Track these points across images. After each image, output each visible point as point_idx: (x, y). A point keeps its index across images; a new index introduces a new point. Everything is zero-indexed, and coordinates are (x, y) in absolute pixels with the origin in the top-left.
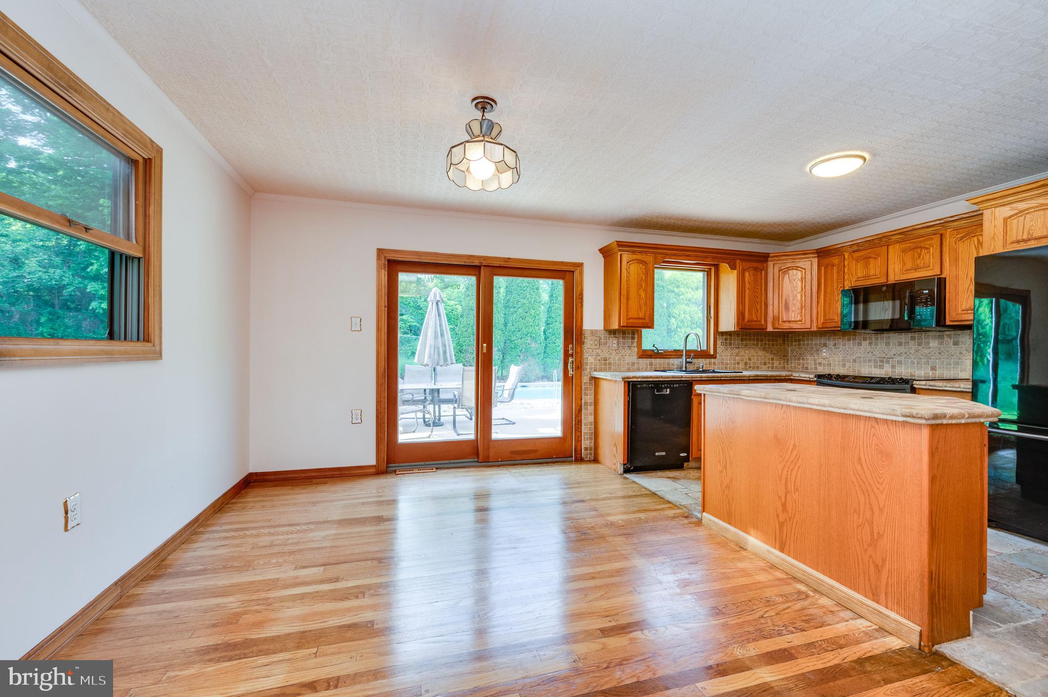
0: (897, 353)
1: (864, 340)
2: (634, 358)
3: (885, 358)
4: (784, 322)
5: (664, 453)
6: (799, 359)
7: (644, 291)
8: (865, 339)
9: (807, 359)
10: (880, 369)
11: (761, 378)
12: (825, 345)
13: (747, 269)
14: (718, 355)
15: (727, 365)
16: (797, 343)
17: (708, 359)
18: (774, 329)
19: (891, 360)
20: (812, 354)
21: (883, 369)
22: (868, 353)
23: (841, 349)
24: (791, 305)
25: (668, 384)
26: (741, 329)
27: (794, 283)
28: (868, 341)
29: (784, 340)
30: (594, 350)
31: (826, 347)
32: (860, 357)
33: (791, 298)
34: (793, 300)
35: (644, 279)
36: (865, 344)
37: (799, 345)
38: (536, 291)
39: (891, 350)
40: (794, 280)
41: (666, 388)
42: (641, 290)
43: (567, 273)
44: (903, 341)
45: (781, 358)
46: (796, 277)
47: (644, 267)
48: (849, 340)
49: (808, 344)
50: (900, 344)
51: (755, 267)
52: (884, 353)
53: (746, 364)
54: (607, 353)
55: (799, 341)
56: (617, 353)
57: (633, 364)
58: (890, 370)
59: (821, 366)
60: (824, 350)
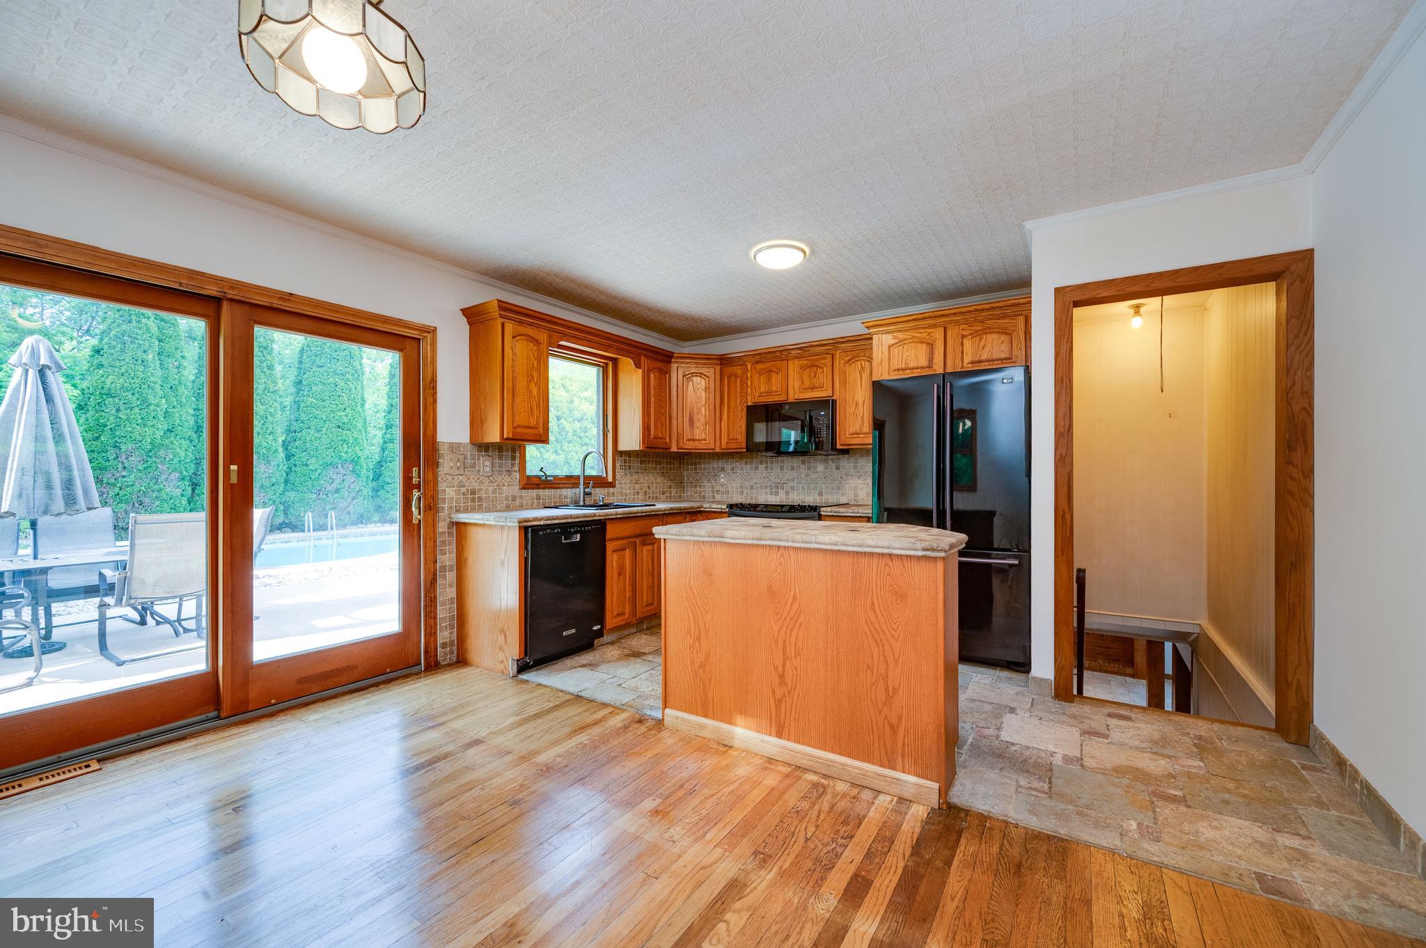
2: (515, 490)
3: (779, 483)
4: (688, 440)
5: (573, 631)
6: (696, 486)
7: (536, 385)
8: (761, 463)
9: (705, 486)
10: (775, 495)
12: (723, 469)
13: (652, 369)
14: (617, 482)
15: (627, 496)
17: (606, 489)
18: (678, 449)
19: (785, 485)
20: (709, 480)
21: (778, 495)
22: (764, 478)
23: (739, 474)
24: (695, 420)
25: (578, 526)
26: (647, 447)
28: (764, 465)
29: (680, 463)
30: (456, 478)
32: (757, 483)
33: (695, 412)
34: (698, 414)
35: (536, 366)
36: (762, 467)
37: (696, 469)
38: (268, 372)
40: (698, 390)
41: (576, 533)
42: (533, 383)
43: (408, 341)
44: (795, 465)
45: (678, 486)
46: (700, 386)
47: (536, 348)
48: (746, 463)
49: (705, 468)
50: (793, 468)
51: (660, 369)
52: (778, 477)
54: (476, 482)
55: (696, 464)
56: (491, 482)
57: (514, 498)
58: (784, 496)
59: (719, 494)
60: (722, 476)
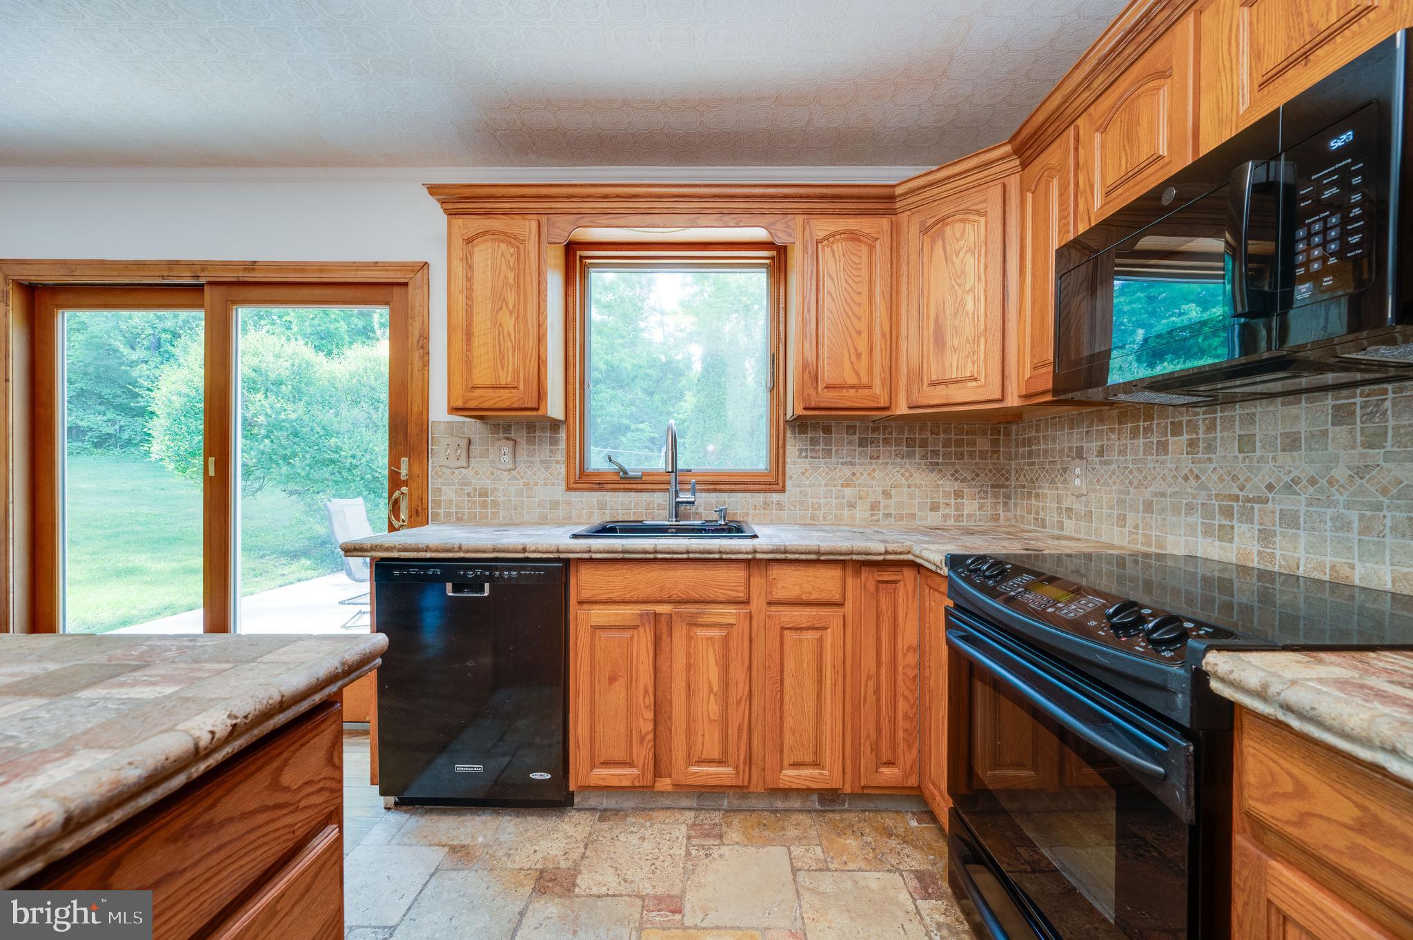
0: (1280, 479)
1: (1173, 435)
2: (557, 490)
3: (1237, 498)
7: (511, 313)
8: (1177, 430)
9: (1045, 496)
10: (1220, 540)
11: (797, 556)
12: (1080, 454)
13: (826, 238)
14: (788, 483)
15: (819, 508)
16: (1027, 449)
17: (762, 495)
18: (910, 408)
19: (1256, 506)
20: (1053, 481)
21: (1231, 541)
22: (1186, 478)
23: (1114, 466)
24: (949, 331)
25: (484, 568)
26: (813, 409)
27: (957, 261)
28: (1186, 436)
29: (995, 442)
31: (1081, 458)
32: (1163, 495)
33: (948, 311)
34: (955, 315)
35: (511, 280)
36: (1177, 443)
39: (1259, 469)
40: (957, 255)
41: (480, 580)
42: (505, 311)
43: (396, 289)
45: (986, 492)
46: (961, 243)
47: (512, 250)
48: (1135, 434)
49: (1046, 451)
50: (1292, 443)
51: (852, 232)
52: (1235, 478)
53: (874, 507)
54: (488, 478)
56: (513, 478)
57: (555, 505)
58: (1254, 548)
59: (1071, 519)
60: (1078, 471)
